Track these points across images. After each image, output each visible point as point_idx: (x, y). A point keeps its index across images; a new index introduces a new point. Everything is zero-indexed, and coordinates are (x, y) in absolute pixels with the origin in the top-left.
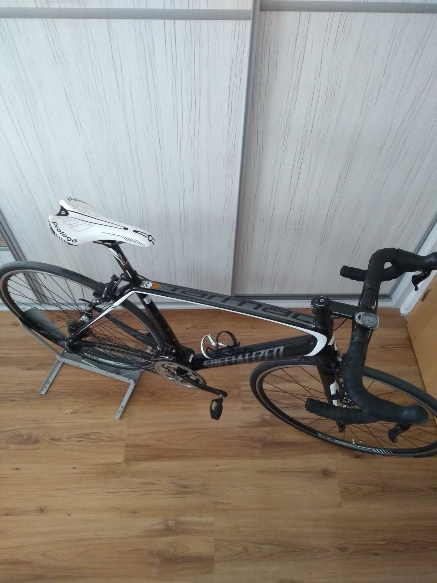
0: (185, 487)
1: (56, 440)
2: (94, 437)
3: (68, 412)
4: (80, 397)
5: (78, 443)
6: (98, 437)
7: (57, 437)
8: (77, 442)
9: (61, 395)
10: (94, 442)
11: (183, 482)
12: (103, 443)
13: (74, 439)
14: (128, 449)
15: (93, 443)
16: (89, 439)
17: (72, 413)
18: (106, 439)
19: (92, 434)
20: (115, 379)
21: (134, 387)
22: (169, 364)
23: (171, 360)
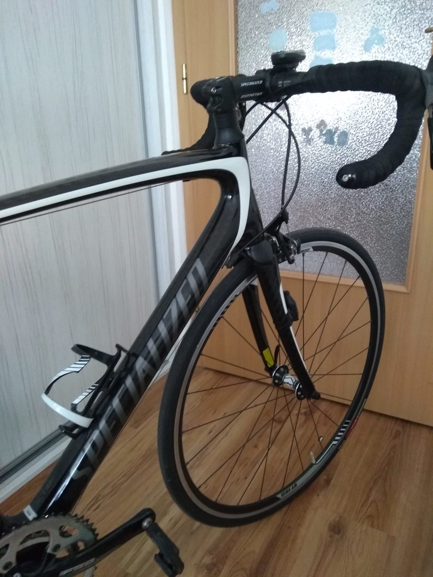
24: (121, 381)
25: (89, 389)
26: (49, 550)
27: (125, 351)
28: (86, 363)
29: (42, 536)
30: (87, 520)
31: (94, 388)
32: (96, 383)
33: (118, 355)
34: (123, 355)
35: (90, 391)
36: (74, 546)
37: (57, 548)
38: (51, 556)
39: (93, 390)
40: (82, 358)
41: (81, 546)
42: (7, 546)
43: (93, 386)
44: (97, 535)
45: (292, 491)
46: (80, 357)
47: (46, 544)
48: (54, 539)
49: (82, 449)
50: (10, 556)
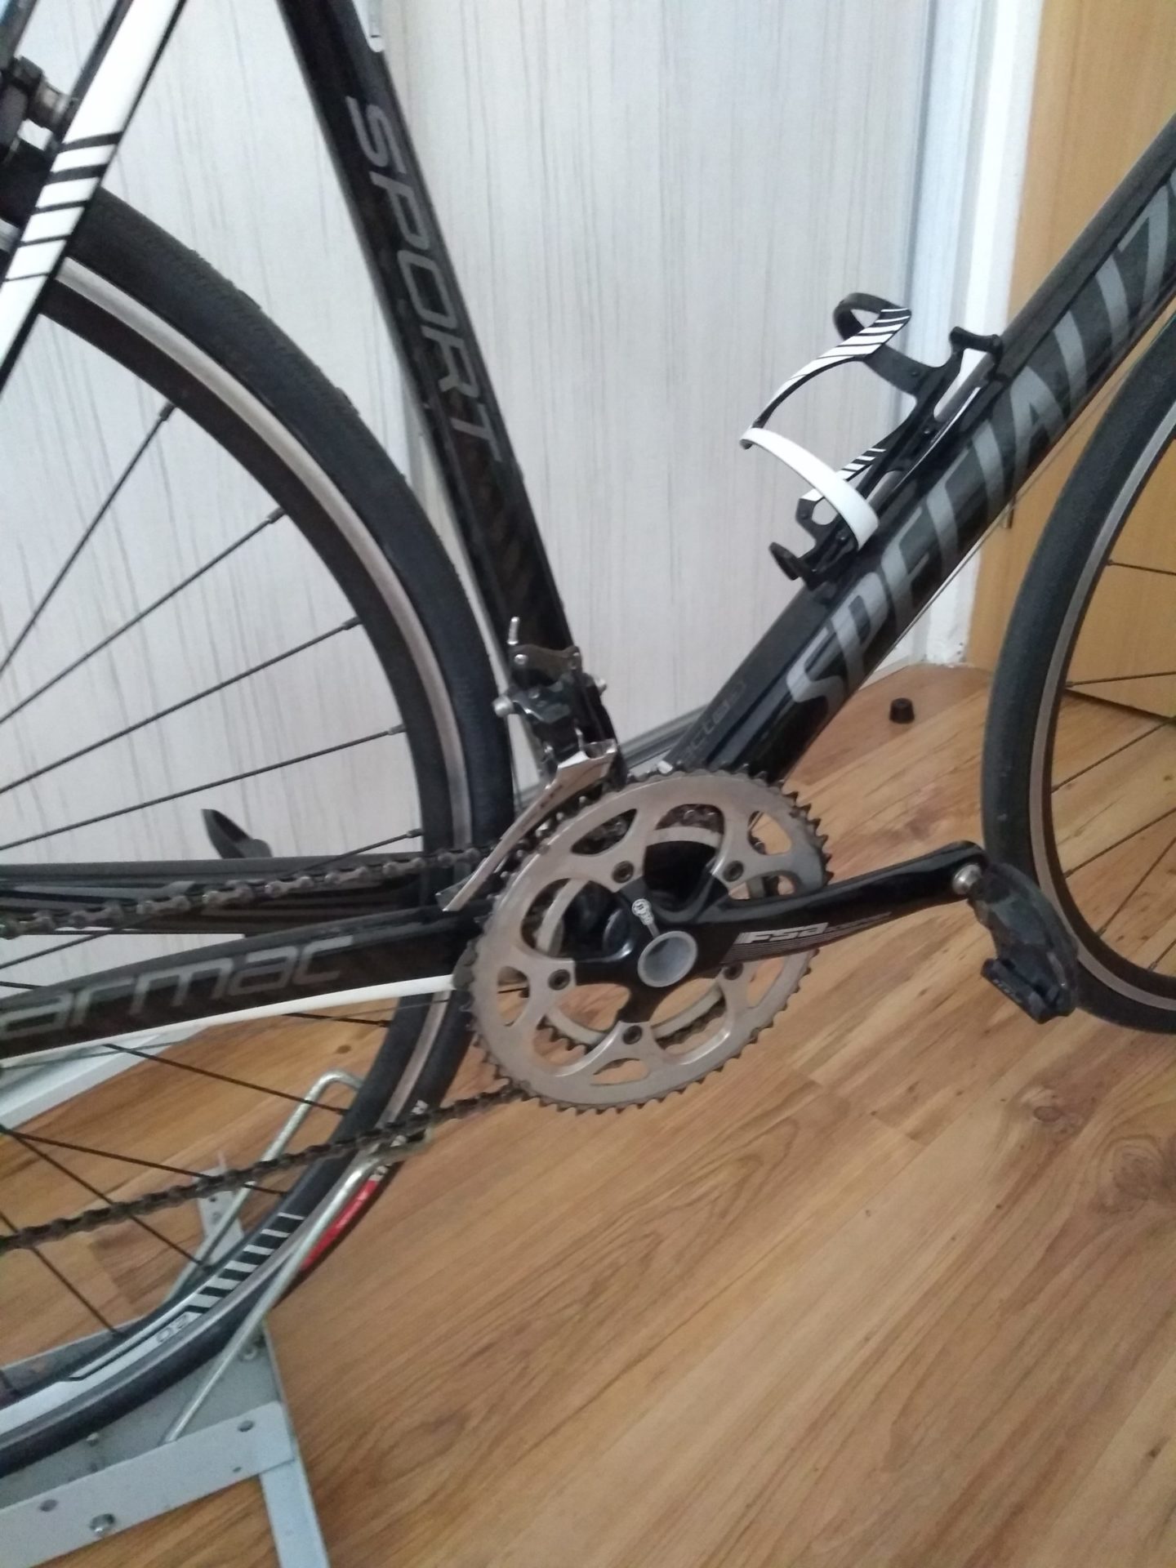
20: (122, 1533)
21: (298, 1467)
22: (591, 845)
23: (604, 771)
24: (960, 437)
25: (857, 462)
26: (718, 868)
29: (706, 825)
30: (814, 822)
31: (870, 459)
32: (879, 446)
34: (964, 374)
35: (859, 467)
36: (769, 883)
37: (734, 870)
38: (719, 888)
39: (867, 464)
40: (882, 316)
41: (785, 887)
42: (629, 816)
43: (868, 454)
47: (709, 853)
48: (729, 850)
50: (631, 849)
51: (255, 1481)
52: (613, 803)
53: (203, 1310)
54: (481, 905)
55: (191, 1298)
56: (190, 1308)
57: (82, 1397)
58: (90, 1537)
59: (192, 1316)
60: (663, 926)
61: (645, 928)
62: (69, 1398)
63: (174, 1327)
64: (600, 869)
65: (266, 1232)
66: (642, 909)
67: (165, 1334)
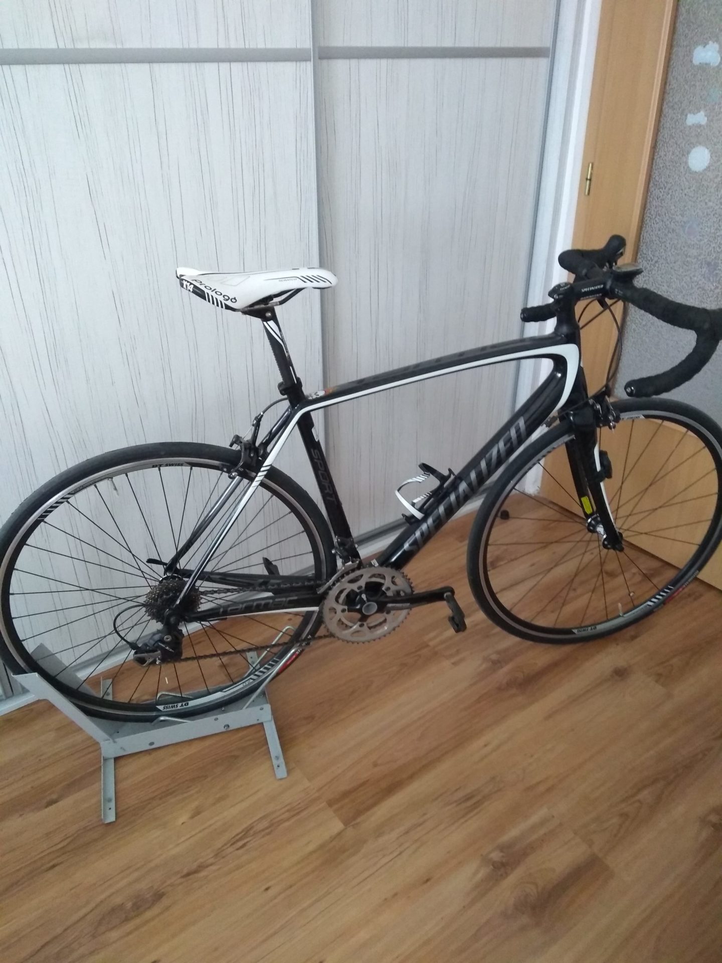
0: (468, 798)
1: (196, 872)
2: (265, 824)
3: (184, 818)
4: (189, 787)
5: (241, 851)
6: (271, 820)
7: (194, 866)
8: (237, 852)
9: (149, 803)
10: (271, 831)
11: (461, 794)
12: (287, 824)
13: (231, 849)
14: (336, 807)
15: (269, 834)
16: (255, 834)
17: (192, 817)
18: (287, 815)
19: (256, 823)
20: (231, 731)
21: (273, 722)
22: (352, 581)
23: (356, 566)
24: (447, 494)
25: (426, 495)
26: (383, 589)
27: (454, 474)
28: (426, 477)
29: (381, 578)
30: (409, 579)
31: (428, 495)
32: (431, 492)
33: (449, 477)
34: (452, 477)
35: (425, 496)
36: (398, 593)
37: (388, 589)
38: (384, 593)
40: (425, 474)
41: (402, 594)
42: (362, 576)
43: (428, 493)
44: (414, 591)
45: (589, 631)
46: (423, 472)
47: (381, 585)
48: (387, 583)
49: (414, 533)
50: (362, 583)
51: (262, 724)
52: (358, 573)
53: (254, 680)
54: (326, 593)
55: (252, 676)
56: (251, 679)
57: (225, 696)
58: (223, 730)
59: (251, 681)
60: (368, 600)
61: (365, 601)
62: (223, 695)
63: (247, 683)
64: (354, 587)
65: (270, 662)
66: (364, 596)
67: (244, 684)
